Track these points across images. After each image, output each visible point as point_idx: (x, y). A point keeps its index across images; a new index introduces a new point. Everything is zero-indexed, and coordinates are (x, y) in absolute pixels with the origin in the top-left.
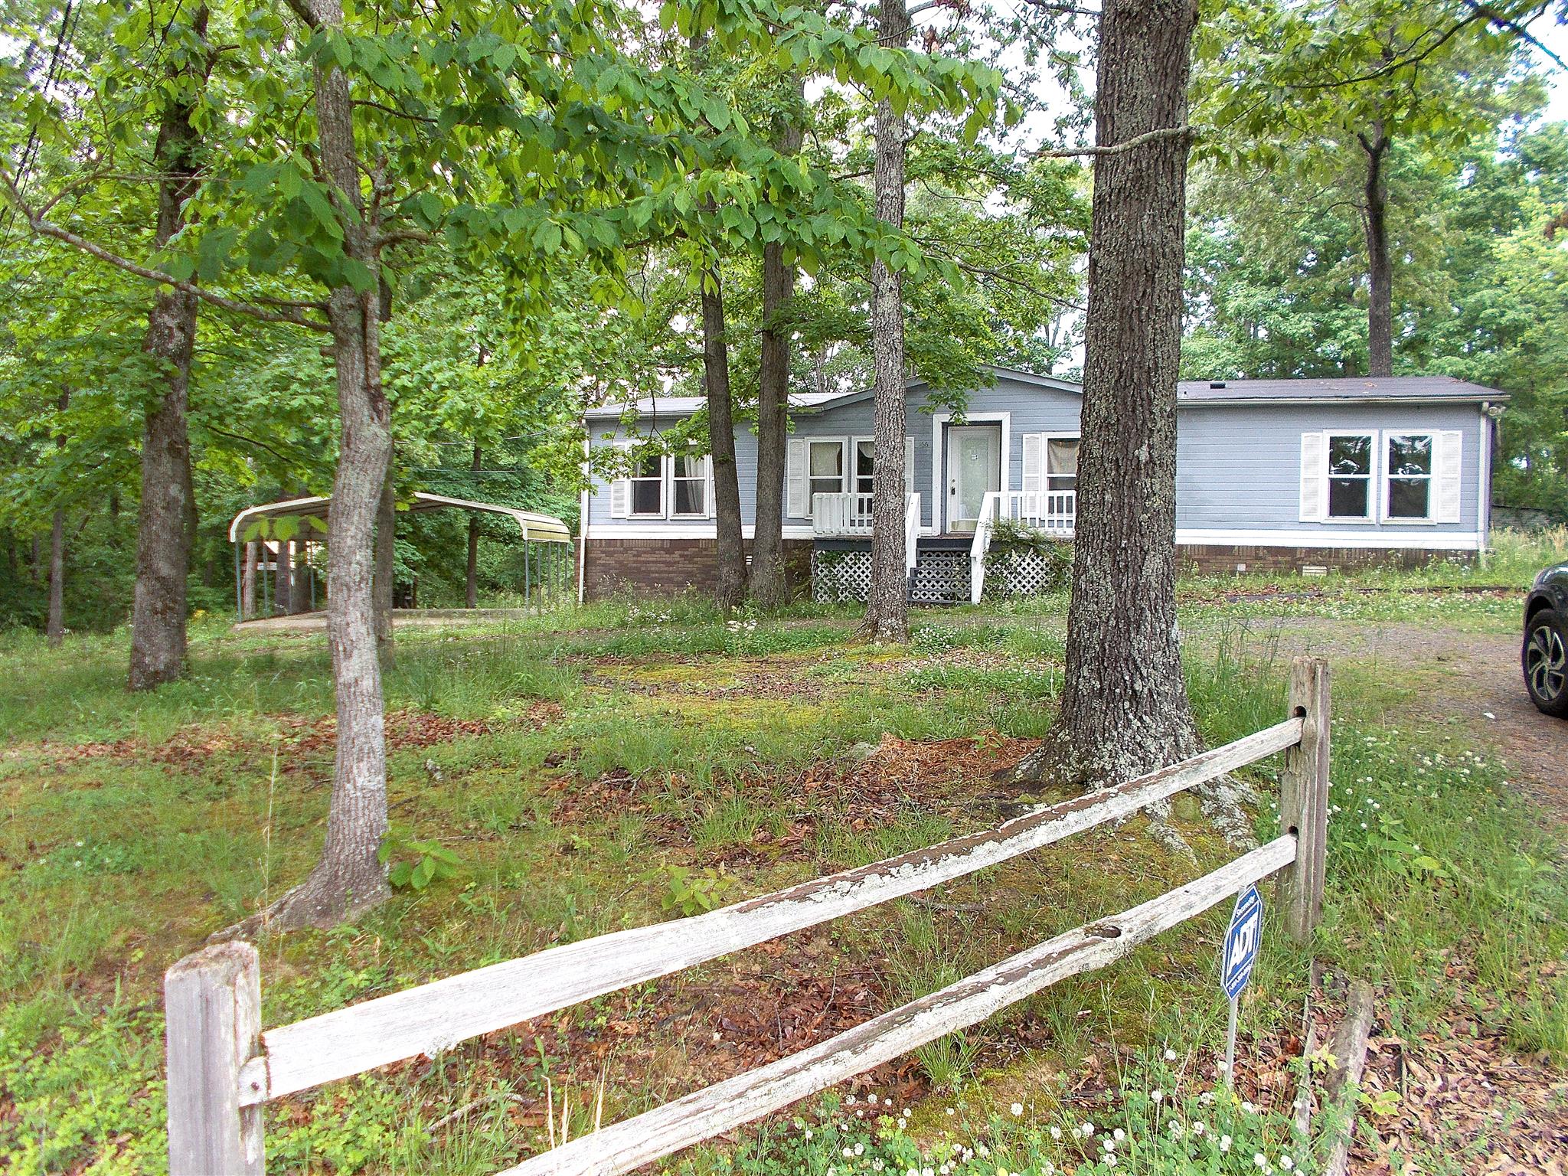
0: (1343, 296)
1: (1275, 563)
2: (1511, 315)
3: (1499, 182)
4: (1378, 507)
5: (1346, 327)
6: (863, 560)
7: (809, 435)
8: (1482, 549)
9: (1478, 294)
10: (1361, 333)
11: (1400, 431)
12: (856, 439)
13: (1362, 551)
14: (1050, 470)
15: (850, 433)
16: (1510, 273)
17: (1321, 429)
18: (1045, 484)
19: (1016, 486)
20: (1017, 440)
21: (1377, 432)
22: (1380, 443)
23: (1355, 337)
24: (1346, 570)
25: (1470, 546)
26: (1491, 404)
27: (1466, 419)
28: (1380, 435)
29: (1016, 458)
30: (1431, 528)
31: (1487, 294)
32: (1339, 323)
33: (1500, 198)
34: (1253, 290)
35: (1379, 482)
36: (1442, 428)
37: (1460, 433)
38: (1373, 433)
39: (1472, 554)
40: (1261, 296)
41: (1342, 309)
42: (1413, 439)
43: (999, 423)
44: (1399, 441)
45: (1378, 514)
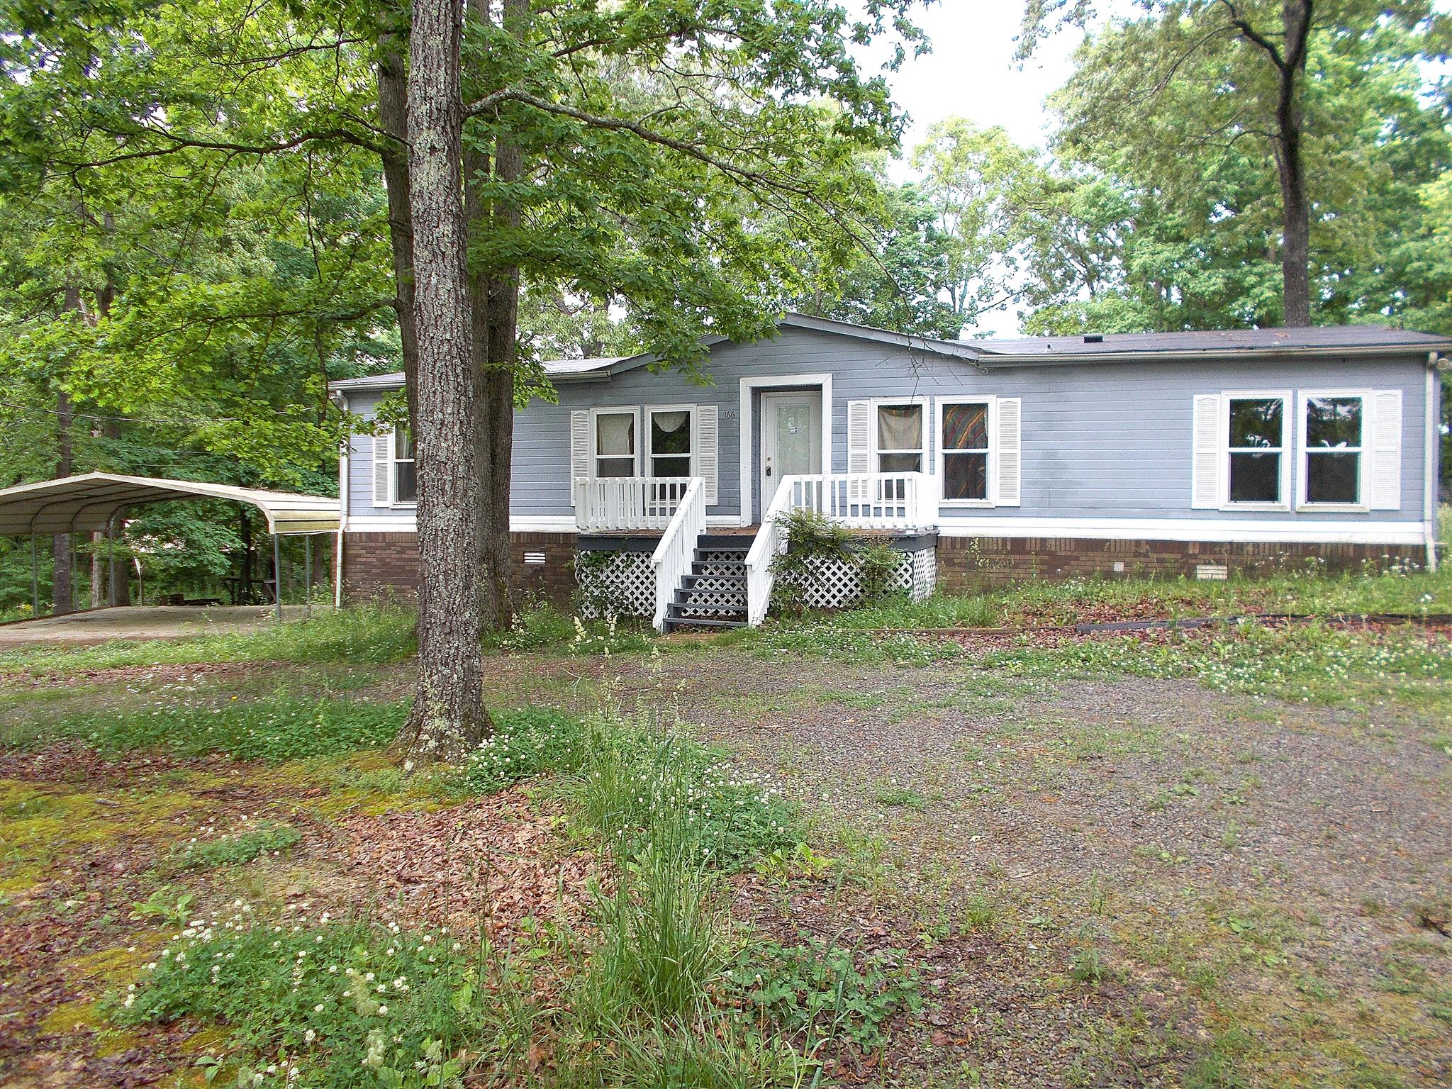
0: (1257, 252)
1: (1161, 561)
2: (1439, 268)
3: (1423, 126)
4: (1293, 489)
5: (1260, 283)
6: (638, 561)
7: (595, 405)
8: (1431, 544)
9: (1403, 247)
10: (1276, 289)
11: (1321, 391)
12: (650, 410)
13: (1272, 546)
14: (882, 445)
15: (641, 403)
16: (1439, 221)
17: (1218, 390)
18: (874, 462)
19: (840, 465)
20: (840, 408)
21: (1290, 392)
22: (1295, 407)
23: (1268, 294)
24: (1251, 572)
25: (1416, 540)
26: (1441, 355)
27: (1408, 376)
28: (1295, 397)
29: (840, 430)
30: (1362, 516)
31: (1412, 246)
32: (1252, 279)
33: (1426, 142)
34: (1159, 247)
35: (1294, 458)
36: (1376, 387)
37: (1399, 393)
38: (1285, 395)
39: (1418, 552)
40: (1168, 252)
41: (1255, 265)
42: (1335, 402)
43: (818, 388)
44: (1319, 405)
45: (1293, 499)
